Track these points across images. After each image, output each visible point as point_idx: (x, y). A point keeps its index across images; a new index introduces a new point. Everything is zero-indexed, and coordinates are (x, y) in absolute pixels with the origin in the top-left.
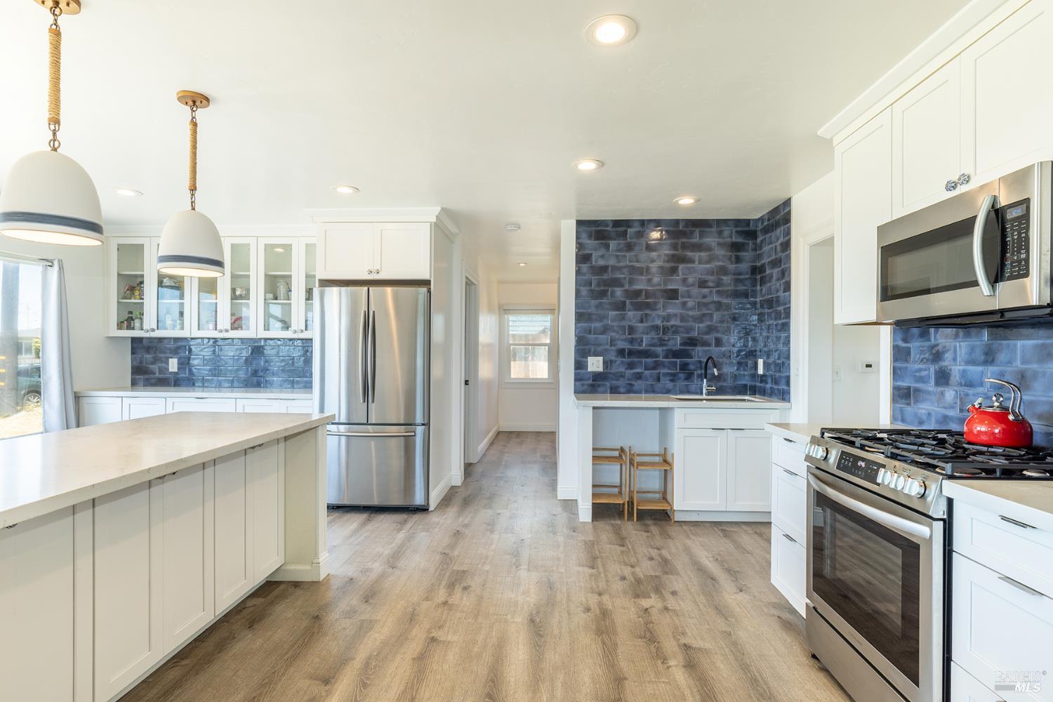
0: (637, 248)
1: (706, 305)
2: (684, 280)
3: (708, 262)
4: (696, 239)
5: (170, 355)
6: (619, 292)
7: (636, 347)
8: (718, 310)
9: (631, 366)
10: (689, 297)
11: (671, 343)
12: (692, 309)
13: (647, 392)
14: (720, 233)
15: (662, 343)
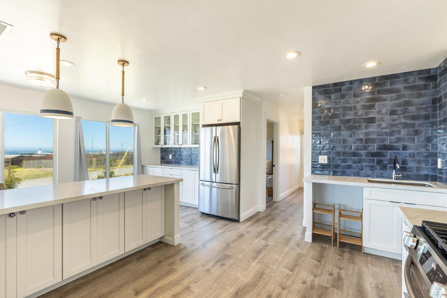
0: (347, 97)
1: (395, 125)
2: (379, 112)
3: (397, 99)
4: (388, 87)
5: (169, 153)
6: (337, 121)
7: (347, 150)
8: (404, 128)
9: (344, 161)
10: (383, 121)
11: (370, 148)
12: (385, 128)
13: (354, 175)
14: (406, 81)
15: (365, 148)
